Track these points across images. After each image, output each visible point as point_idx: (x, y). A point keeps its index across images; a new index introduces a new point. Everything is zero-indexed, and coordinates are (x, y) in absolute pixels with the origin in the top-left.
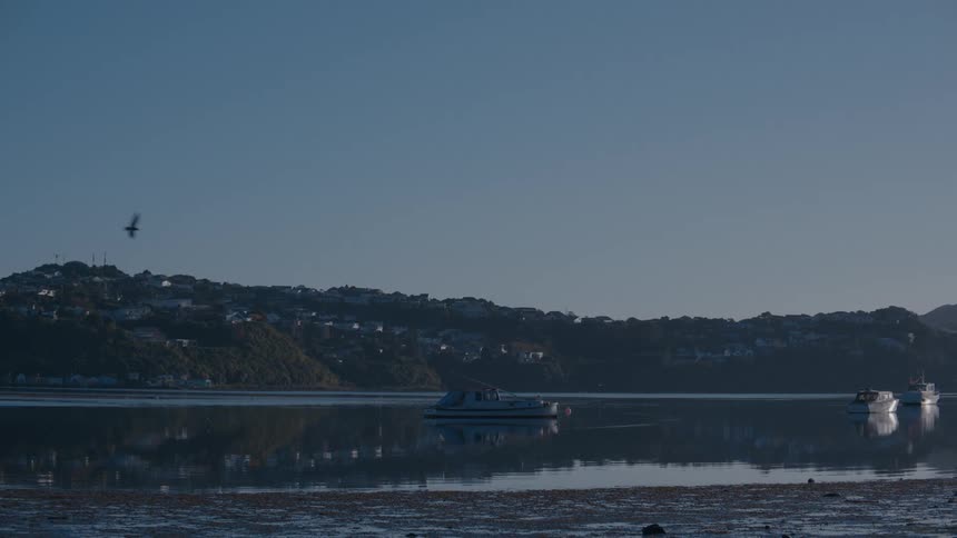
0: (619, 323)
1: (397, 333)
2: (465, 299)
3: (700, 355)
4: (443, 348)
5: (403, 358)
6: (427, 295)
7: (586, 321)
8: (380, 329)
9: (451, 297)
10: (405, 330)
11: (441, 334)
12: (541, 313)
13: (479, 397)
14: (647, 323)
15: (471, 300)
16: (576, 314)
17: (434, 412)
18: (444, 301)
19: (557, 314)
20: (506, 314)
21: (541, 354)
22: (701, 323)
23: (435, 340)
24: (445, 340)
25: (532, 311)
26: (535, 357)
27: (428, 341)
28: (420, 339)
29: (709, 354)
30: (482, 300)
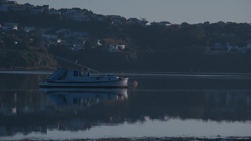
0: (175, 26)
1: (28, 31)
2: (74, 9)
3: (230, 48)
4: (59, 41)
5: (31, 48)
6: (48, 6)
7: (154, 24)
8: (16, 28)
9: (64, 8)
10: (33, 29)
11: (57, 32)
12: (124, 19)
13: (76, 74)
14: (194, 26)
15: (78, 9)
16: (147, 20)
17: (46, 84)
18: (59, 10)
19: (134, 20)
20: (100, 19)
21: (123, 46)
22: (231, 26)
23: (53, 36)
24: (60, 36)
25: (118, 18)
26: (120, 48)
27: (48, 36)
28: (43, 35)
29: (237, 47)
30: (85, 10)
